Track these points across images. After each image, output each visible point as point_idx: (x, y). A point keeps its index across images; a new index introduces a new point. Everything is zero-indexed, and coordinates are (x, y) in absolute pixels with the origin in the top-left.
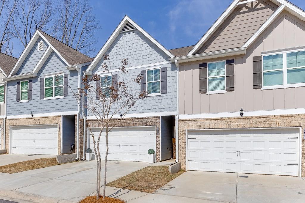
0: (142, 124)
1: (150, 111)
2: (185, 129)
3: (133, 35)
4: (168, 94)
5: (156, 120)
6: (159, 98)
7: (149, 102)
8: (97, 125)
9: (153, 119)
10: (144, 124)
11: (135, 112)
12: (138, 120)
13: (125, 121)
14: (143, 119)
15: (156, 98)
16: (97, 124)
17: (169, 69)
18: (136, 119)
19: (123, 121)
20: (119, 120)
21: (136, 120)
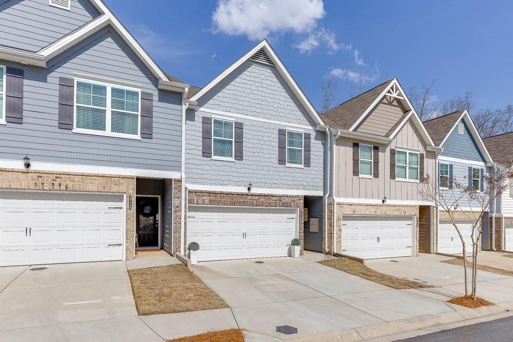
0: (281, 204)
1: (290, 187)
2: (341, 214)
3: (268, 72)
4: (311, 168)
5: (299, 200)
6: (301, 171)
7: (289, 174)
8: (206, 202)
9: (295, 199)
10: (284, 205)
11: (270, 186)
12: (275, 198)
13: (257, 197)
14: (283, 198)
15: (297, 170)
16: (207, 199)
17: (313, 137)
18: (273, 196)
19: (254, 197)
20: (246, 195)
21: (274, 198)
